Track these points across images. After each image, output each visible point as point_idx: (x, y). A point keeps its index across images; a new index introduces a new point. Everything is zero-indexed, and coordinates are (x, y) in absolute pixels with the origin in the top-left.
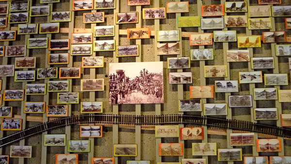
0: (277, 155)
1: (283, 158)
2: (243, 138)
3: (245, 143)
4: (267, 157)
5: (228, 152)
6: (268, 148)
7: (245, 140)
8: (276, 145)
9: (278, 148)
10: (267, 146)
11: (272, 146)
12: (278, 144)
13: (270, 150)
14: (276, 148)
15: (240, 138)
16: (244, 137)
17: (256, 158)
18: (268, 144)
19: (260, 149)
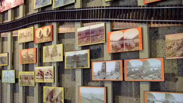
0: (137, 58)
1: (145, 63)
2: (92, 33)
3: (93, 40)
4: (121, 61)
5: (75, 56)
6: (122, 46)
7: (94, 36)
8: (134, 39)
9: (137, 45)
10: (121, 42)
11: (128, 42)
12: (137, 37)
13: (125, 49)
14: (134, 45)
15: (87, 33)
16: (93, 31)
17: (107, 63)
18: (122, 39)
19: (111, 48)
